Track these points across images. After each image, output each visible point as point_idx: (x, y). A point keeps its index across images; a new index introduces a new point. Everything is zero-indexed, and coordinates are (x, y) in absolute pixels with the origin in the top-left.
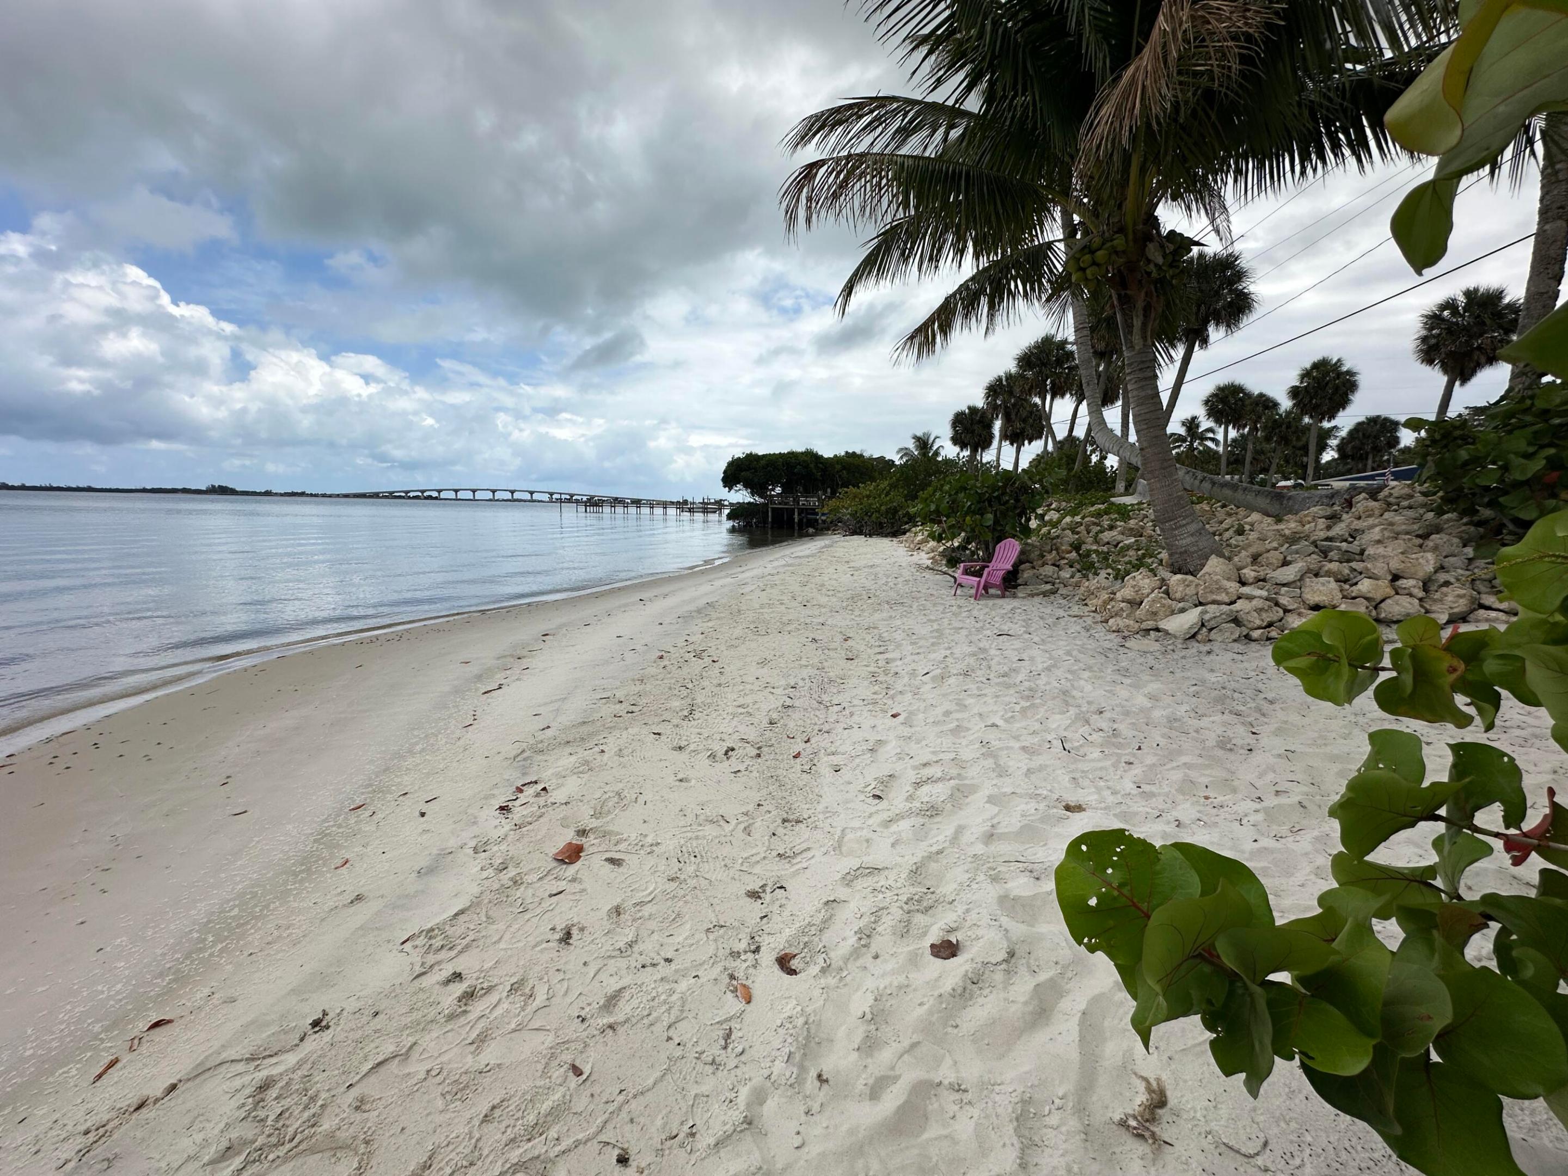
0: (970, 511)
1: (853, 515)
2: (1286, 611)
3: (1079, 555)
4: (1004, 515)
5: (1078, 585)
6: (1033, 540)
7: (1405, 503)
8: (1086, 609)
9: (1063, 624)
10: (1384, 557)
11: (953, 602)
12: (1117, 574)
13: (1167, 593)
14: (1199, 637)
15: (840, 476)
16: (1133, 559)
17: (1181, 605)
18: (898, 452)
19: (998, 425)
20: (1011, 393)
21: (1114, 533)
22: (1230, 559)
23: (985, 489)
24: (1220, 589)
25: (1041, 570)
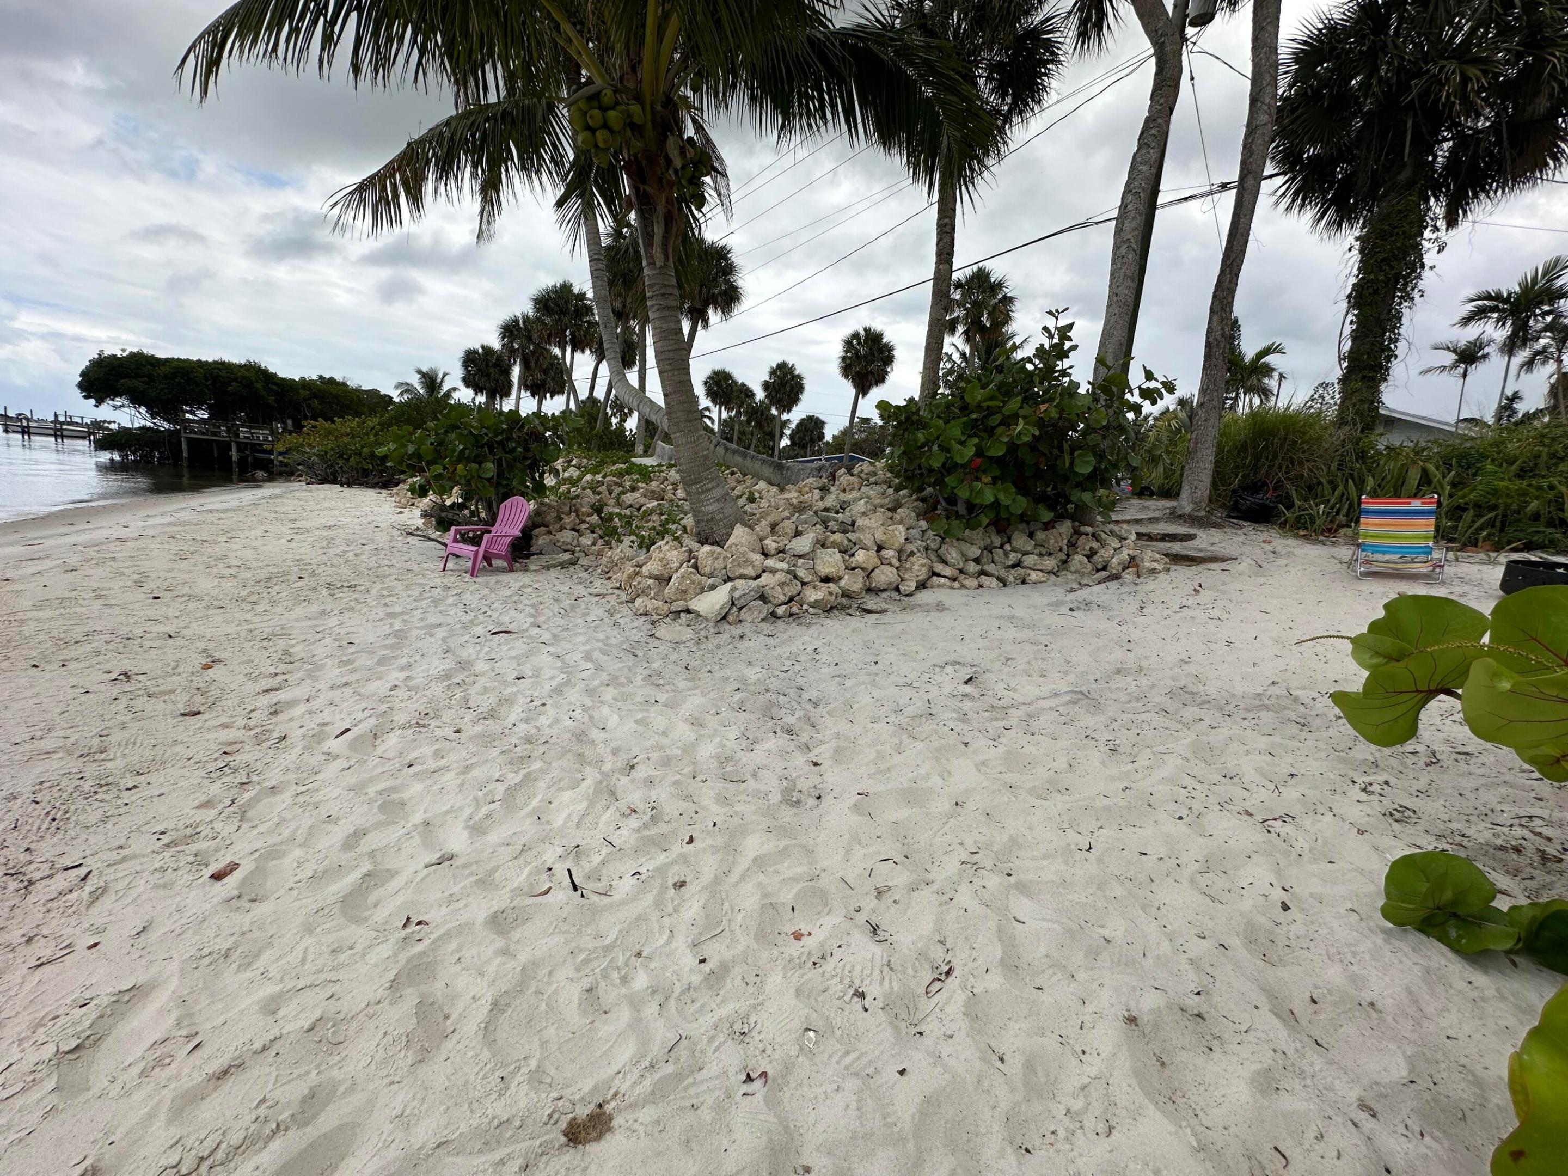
0: (461, 458)
1: (322, 456)
2: (803, 584)
3: (601, 518)
4: (511, 467)
5: (600, 554)
6: (550, 499)
7: (873, 479)
8: (610, 584)
9: (583, 606)
10: (869, 528)
11: (438, 581)
12: (642, 542)
13: (696, 567)
14: (730, 618)
15: (309, 406)
16: (657, 524)
17: (711, 581)
18: (397, 387)
19: (516, 372)
20: (529, 339)
21: (637, 495)
22: (752, 528)
23: (484, 431)
24: (748, 562)
25: (559, 536)
